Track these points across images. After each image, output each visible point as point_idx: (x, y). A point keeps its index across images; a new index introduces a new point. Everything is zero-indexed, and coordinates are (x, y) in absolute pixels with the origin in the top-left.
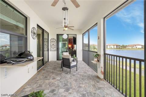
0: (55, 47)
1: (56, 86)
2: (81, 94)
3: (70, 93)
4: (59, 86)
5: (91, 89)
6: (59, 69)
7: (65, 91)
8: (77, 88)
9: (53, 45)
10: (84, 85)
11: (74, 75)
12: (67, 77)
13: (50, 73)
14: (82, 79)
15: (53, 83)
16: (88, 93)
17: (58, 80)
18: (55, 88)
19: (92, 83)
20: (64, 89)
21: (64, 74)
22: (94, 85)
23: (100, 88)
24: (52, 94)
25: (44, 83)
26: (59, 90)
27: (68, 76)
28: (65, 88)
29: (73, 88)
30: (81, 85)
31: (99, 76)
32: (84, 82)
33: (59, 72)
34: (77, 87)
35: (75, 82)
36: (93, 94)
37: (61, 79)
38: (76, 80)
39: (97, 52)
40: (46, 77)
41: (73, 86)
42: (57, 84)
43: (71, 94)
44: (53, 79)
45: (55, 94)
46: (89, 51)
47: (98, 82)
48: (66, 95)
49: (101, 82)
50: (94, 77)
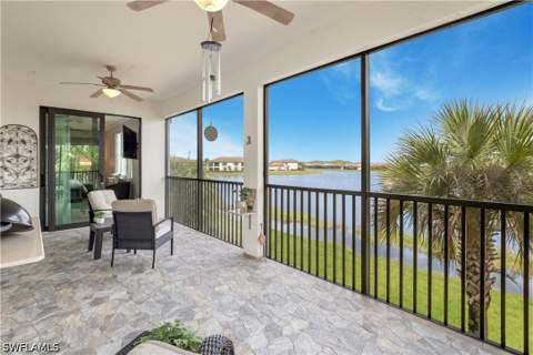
0: (29, 169)
2: (235, 310)
3: (203, 320)
5: (252, 290)
6: (91, 263)
8: (213, 300)
9: (17, 156)
10: (226, 287)
11: (171, 270)
12: (152, 283)
13: (51, 288)
14: (209, 272)
16: (250, 300)
19: (243, 274)
22: (252, 278)
23: (269, 281)
27: (154, 277)
29: (200, 305)
30: (217, 289)
31: (249, 253)
32: (220, 279)
33: (99, 275)
34: (210, 299)
36: (262, 298)
37: (129, 293)
38: (192, 282)
39: (242, 184)
41: (196, 298)
42: (130, 313)
43: (208, 321)
46: (200, 180)
47: (255, 268)
49: (263, 265)
50: (235, 258)
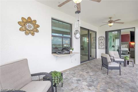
0: (103, 45)
1: (84, 78)
4: (85, 80)
7: (87, 85)
13: (89, 67)
15: (84, 75)
17: (90, 75)
18: (82, 79)
20: (87, 84)
21: (101, 72)
24: (77, 82)
25: (78, 73)
26: (83, 82)
28: (89, 83)
29: (96, 87)
33: (97, 70)
34: (101, 89)
35: (104, 84)
37: (93, 75)
40: (83, 70)
42: (86, 77)
43: (90, 90)
44: (87, 73)
45: (78, 83)
48: (84, 88)
